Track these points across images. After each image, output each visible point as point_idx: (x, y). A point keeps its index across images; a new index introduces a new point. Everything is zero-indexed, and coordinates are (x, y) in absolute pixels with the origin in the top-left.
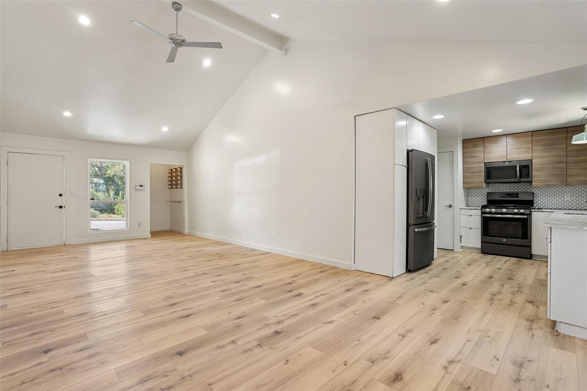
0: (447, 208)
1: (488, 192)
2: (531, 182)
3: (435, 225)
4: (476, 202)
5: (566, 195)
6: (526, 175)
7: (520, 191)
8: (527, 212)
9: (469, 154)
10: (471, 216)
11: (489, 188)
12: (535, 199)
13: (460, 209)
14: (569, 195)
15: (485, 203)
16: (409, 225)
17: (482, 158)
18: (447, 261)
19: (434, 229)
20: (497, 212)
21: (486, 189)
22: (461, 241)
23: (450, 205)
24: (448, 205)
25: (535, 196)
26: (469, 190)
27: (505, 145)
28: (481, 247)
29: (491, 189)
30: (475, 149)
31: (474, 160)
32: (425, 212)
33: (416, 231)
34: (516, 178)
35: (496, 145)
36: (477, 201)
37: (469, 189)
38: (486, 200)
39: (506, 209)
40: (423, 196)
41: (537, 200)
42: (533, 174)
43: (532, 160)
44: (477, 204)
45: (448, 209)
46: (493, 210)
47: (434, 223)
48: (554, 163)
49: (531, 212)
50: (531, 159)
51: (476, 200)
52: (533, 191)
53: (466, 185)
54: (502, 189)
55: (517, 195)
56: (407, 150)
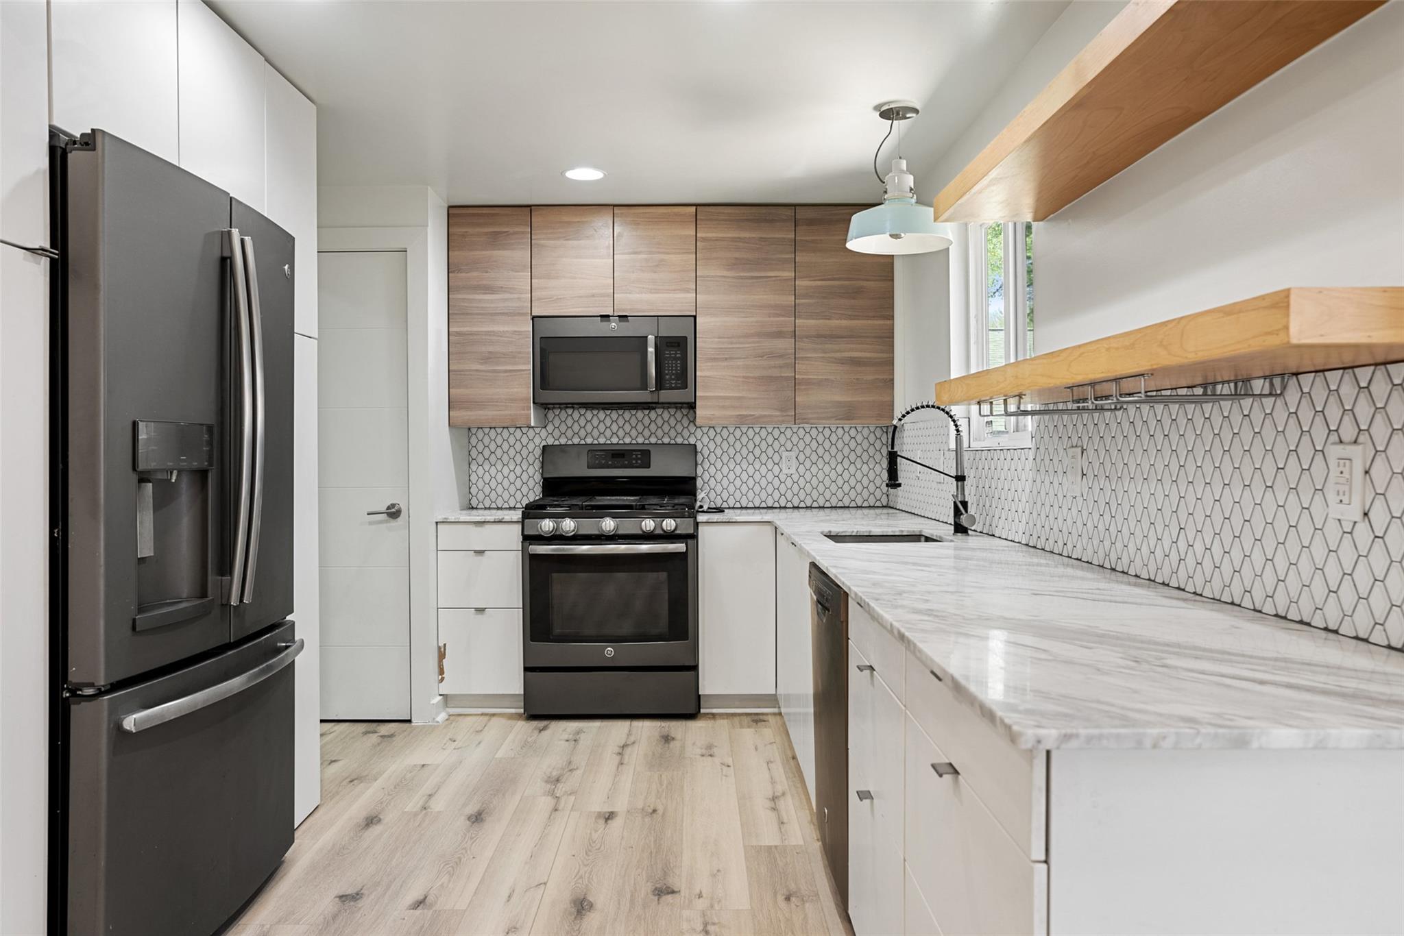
0: (381, 522)
1: (544, 443)
2: (692, 406)
3: (297, 638)
4: (500, 489)
5: (785, 454)
6: (677, 379)
7: (653, 440)
8: (685, 526)
9: (475, 274)
10: (480, 553)
11: (550, 428)
12: (700, 470)
13: (437, 523)
14: (793, 454)
15: (534, 493)
16: (73, 692)
17: (523, 296)
18: (371, 821)
19: (293, 662)
20: (582, 532)
21: (537, 430)
22: (441, 672)
23: (393, 505)
24: (384, 509)
25: (699, 457)
26: (474, 437)
27: (608, 247)
28: (522, 693)
29: (556, 434)
30: (497, 253)
31: (492, 301)
32: (212, 578)
33: (128, 733)
34: (644, 386)
35: (575, 243)
36: (506, 484)
37: (474, 431)
38: (538, 477)
39: (614, 516)
40: (202, 475)
41: (706, 476)
42: (698, 374)
43: (695, 317)
44: (506, 496)
45: (384, 525)
46: (569, 525)
47: (293, 624)
48: (759, 335)
49: (697, 524)
50: (694, 314)
51: (500, 477)
52: (692, 441)
53: (461, 415)
54: (596, 433)
55: (643, 456)
56: (54, 133)
